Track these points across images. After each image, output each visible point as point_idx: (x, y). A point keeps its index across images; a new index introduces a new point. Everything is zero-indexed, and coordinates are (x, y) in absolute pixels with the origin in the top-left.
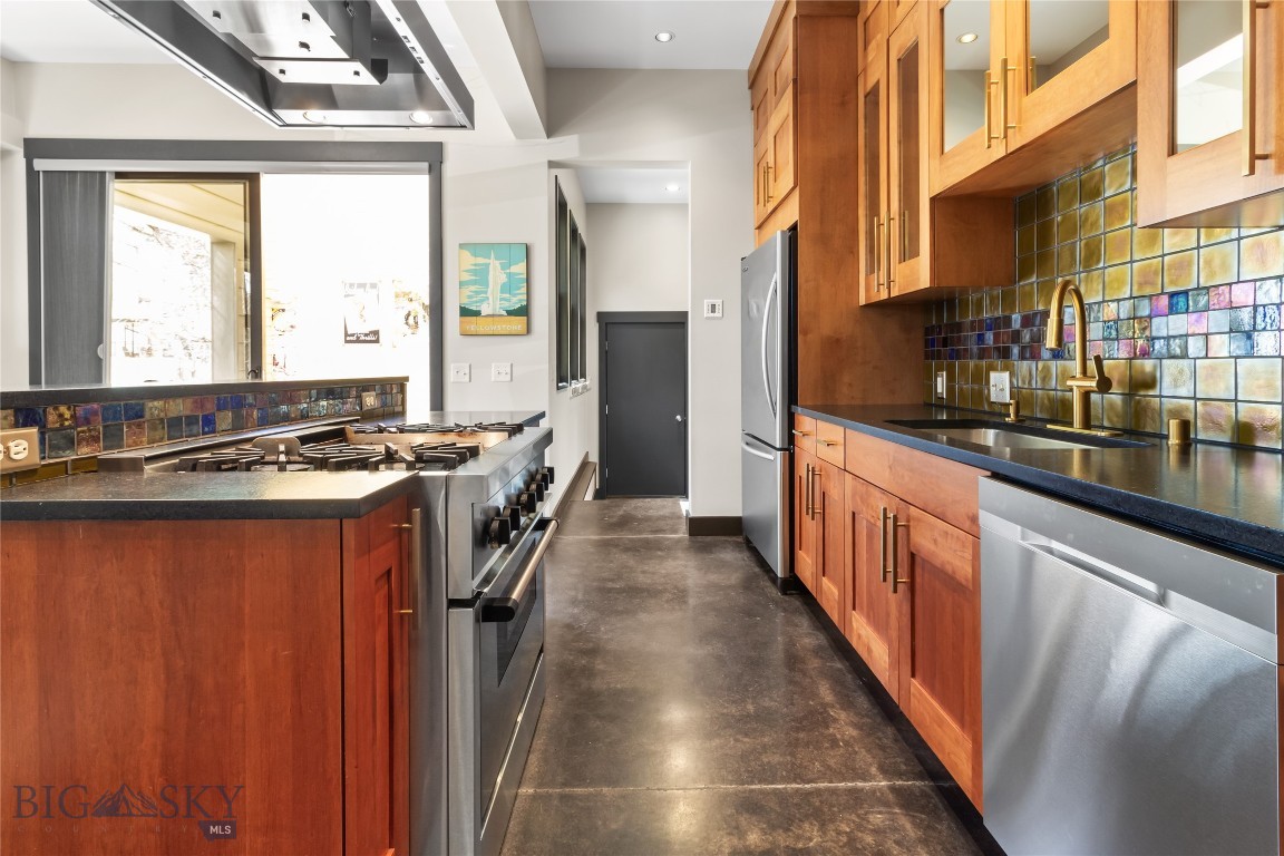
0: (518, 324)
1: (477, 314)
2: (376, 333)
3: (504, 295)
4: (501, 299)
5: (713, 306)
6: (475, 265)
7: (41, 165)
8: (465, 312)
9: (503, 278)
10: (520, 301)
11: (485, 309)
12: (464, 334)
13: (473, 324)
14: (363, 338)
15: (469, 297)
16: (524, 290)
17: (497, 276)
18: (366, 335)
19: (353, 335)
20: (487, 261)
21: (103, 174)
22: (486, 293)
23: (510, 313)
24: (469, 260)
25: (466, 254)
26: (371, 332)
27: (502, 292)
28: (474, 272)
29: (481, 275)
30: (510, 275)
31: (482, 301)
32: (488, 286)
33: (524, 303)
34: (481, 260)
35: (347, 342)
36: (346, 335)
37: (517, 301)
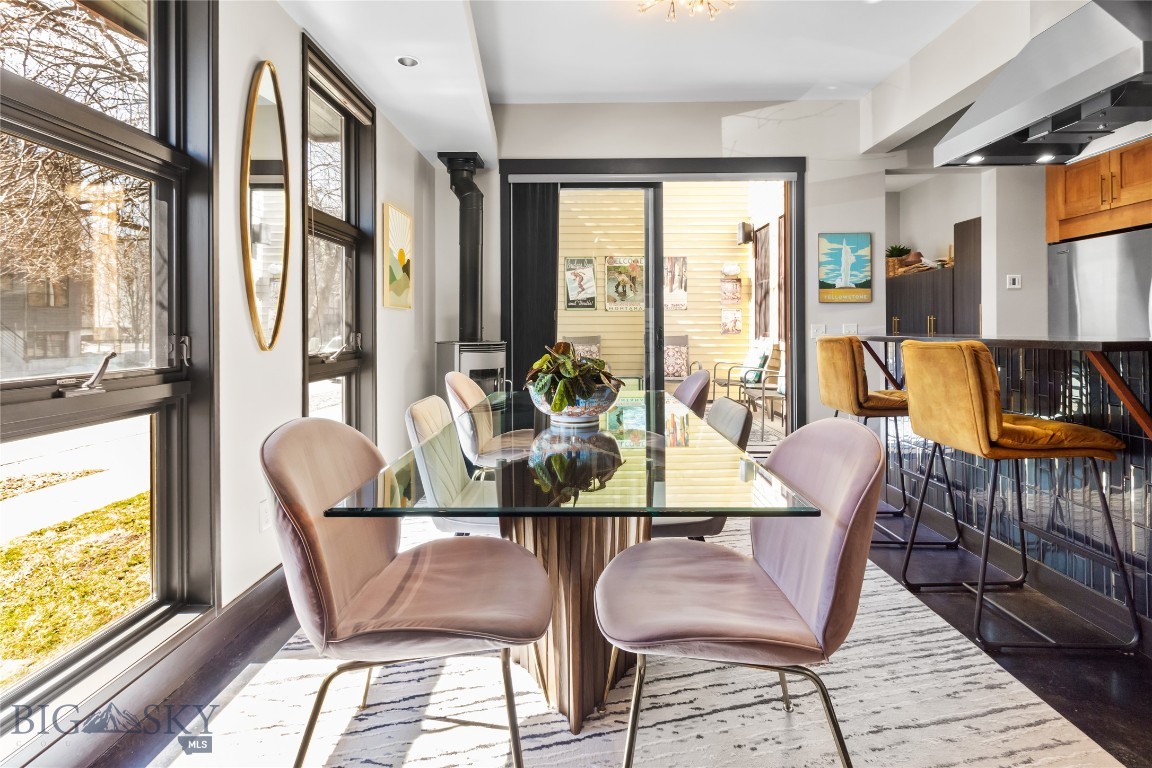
0: (863, 294)
1: (833, 286)
2: (592, 299)
3: (854, 273)
4: (851, 275)
5: (1014, 280)
6: (831, 249)
7: (513, 179)
8: (823, 285)
9: (853, 259)
10: (866, 276)
11: (839, 283)
12: (822, 302)
13: (830, 294)
14: (581, 303)
15: (827, 274)
16: (868, 268)
17: (848, 258)
18: (584, 301)
19: (573, 301)
20: (840, 246)
21: (556, 184)
22: (839, 270)
23: (859, 286)
24: (826, 246)
25: (824, 241)
26: (588, 299)
27: (852, 270)
28: (830, 255)
29: (836, 257)
30: (857, 257)
31: (836, 277)
32: (841, 266)
33: (869, 278)
34: (835, 246)
35: (569, 307)
36: (569, 301)
37: (862, 277)
